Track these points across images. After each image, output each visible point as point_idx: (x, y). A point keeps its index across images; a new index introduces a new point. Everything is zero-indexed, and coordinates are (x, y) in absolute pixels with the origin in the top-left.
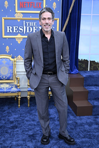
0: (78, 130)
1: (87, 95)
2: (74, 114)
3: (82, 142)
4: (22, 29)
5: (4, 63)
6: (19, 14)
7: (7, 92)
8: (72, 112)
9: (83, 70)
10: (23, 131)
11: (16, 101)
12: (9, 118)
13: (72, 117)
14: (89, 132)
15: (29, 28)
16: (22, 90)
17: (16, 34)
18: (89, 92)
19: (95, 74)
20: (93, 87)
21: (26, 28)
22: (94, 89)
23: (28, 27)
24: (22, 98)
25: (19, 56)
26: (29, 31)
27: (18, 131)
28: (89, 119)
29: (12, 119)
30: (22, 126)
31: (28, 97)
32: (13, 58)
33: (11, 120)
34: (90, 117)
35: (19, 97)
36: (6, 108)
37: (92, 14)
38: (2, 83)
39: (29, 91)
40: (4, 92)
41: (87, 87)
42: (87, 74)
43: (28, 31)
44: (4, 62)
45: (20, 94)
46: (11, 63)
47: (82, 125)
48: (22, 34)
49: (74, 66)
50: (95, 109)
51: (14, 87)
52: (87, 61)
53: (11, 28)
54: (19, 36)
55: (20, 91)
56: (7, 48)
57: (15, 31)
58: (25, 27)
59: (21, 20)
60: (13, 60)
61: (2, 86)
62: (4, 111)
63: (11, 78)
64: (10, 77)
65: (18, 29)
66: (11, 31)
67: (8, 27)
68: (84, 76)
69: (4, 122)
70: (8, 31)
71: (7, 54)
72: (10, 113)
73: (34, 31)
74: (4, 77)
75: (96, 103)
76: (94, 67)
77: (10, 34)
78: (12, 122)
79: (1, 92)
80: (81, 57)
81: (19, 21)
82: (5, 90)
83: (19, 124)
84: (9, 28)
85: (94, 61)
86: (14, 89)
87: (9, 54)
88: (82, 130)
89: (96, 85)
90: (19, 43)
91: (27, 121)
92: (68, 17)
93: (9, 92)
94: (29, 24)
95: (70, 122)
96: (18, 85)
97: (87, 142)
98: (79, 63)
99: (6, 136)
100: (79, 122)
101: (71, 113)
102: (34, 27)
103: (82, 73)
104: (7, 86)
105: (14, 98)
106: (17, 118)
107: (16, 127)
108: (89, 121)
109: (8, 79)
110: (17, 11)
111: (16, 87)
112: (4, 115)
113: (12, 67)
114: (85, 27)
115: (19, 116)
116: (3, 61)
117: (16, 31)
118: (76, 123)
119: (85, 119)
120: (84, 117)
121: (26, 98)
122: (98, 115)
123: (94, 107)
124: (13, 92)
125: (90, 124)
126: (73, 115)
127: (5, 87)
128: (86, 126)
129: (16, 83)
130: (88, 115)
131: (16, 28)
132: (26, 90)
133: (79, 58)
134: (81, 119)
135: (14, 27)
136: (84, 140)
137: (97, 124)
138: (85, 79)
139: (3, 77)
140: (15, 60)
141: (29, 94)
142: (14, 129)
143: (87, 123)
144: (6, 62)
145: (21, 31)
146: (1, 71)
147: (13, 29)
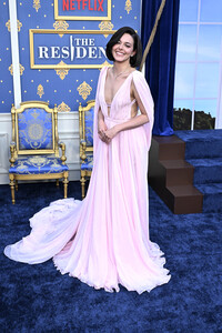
0: (179, 239)
1: (192, 176)
2: (169, 211)
4: (67, 53)
5: (35, 117)
6: (61, 23)
7: (42, 172)
8: (165, 207)
9: (181, 129)
11: (58, 189)
13: (165, 217)
15: (81, 50)
16: (70, 168)
17: (56, 61)
18: (196, 169)
19: (204, 136)
20: (201, 160)
21: (76, 50)
22: (203, 163)
23: (78, 49)
24: (70, 183)
25: (63, 104)
26: (82, 54)
28: (197, 218)
31: (83, 180)
32: (51, 107)
34: (198, 215)
35: (66, 181)
36: (41, 201)
37: (199, 23)
38: (32, 156)
39: (83, 169)
40: (37, 172)
41: (190, 161)
42: (191, 137)
43: (78, 56)
44: (35, 115)
45: (66, 175)
46: (48, 117)
47: (184, 231)
48: (68, 61)
49: (165, 121)
50: (208, 200)
51: (55, 161)
53: (46, 49)
54: (62, 65)
55: (66, 170)
56: (40, 88)
57: (53, 56)
58: (72, 48)
59: (65, 34)
60: (50, 110)
61: (33, 160)
63: (48, 146)
64: (46, 144)
65: (60, 52)
66: (46, 56)
67: (41, 48)
68: (186, 140)
70: (41, 56)
71: (40, 100)
73: (90, 56)
74: (36, 144)
75: (209, 190)
76: (203, 123)
77: (44, 61)
80: (178, 105)
81: (61, 36)
82: (39, 169)
84: (44, 50)
86: (56, 166)
87: (44, 99)
88: (187, 239)
89: (208, 157)
90: (62, 78)
93: (47, 171)
94: (80, 42)
95: (163, 225)
96: (63, 158)
98: (175, 116)
100: (179, 224)
101: (162, 208)
102: (90, 49)
103: (180, 134)
104: (43, 160)
108: (197, 223)
109: (43, 148)
110: (57, 17)
111: (60, 161)
113: (50, 123)
114: (187, 49)
116: (32, 114)
117: (56, 55)
118: (175, 227)
119: (192, 220)
120: (189, 216)
121: (79, 182)
122: (213, 211)
123: (206, 196)
124: (55, 172)
125: (200, 229)
126: (167, 213)
127: (38, 162)
128: (193, 232)
129: (57, 156)
130: (195, 213)
131: (56, 49)
132: (78, 167)
133: (175, 107)
134: (182, 219)
135: (53, 48)
136: (191, 257)
137: (212, 227)
138: (188, 145)
139: (33, 143)
140: (56, 111)
141: (84, 174)
143: (195, 227)
144: (38, 114)
145: (66, 55)
146: (30, 133)
147: (49, 52)
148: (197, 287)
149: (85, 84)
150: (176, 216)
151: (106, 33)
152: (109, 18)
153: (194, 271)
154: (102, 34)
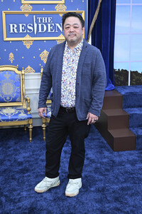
0: (116, 171)
1: (127, 121)
2: (110, 149)
3: (123, 189)
4: (32, 28)
5: (7, 78)
6: (26, 6)
7: (12, 120)
8: (107, 145)
9: (120, 85)
10: (37, 176)
11: (26, 132)
12: (17, 157)
13: (107, 154)
14: (132, 174)
15: (42, 26)
16: (33, 116)
17: (23, 35)
18: (131, 116)
19: (138, 90)
20: (135, 109)
21: (38, 26)
22: (137, 111)
23: (40, 25)
24: (34, 128)
25: (29, 67)
26: (43, 29)
27: (29, 176)
28: (131, 154)
29: (20, 158)
30: (35, 169)
31: (44, 126)
32: (19, 69)
33: (19, 160)
34: (132, 152)
35: (31, 127)
36: (12, 143)
37: (131, 4)
38: (5, 107)
40: (8, 120)
41: (127, 110)
42: (127, 91)
43: (40, 31)
44: (7, 76)
45: (31, 122)
46: (17, 77)
47: (121, 164)
48: (32, 34)
50: (140, 140)
51: (22, 112)
52: (126, 72)
53: (16, 26)
54: (28, 38)
55: (31, 118)
56: (11, 55)
57: (21, 31)
58: (35, 25)
59: (30, 14)
60: (19, 72)
61: (5, 111)
62: (9, 148)
63: (18, 99)
64: (16, 98)
65: (26, 28)
66: (16, 31)
67: (11, 25)
68: (123, 93)
69: (8, 164)
70: (12, 31)
71: (11, 64)
72: (18, 150)
73: (49, 31)
74: (8, 98)
75: (141, 132)
76: (137, 80)
77: (14, 35)
78: (21, 164)
79: (4, 120)
80: (117, 66)
81: (27, 15)
82: (10, 117)
83: (31, 165)
84: (13, 26)
85: (137, 72)
86: (23, 115)
87: (14, 64)
88: (122, 171)
89: (141, 106)
90: (28, 47)
91: (42, 161)
92: (98, 9)
93: (16, 119)
94: (41, 20)
95: (105, 160)
96: (29, 109)
97: (129, 189)
98: (115, 75)
99: (13, 183)
100: (117, 159)
101: (105, 147)
102: (49, 25)
103: (119, 89)
104: (13, 111)
105: (24, 128)
106: (28, 157)
107: (27, 170)
108: (131, 158)
109: (14, 101)
110: (23, 2)
111: (26, 111)
112: (9, 153)
113: (18, 82)
114: (123, 23)
115: (31, 153)
116: (5, 75)
117: (23, 30)
118: (113, 162)
119: (126, 156)
120: (125, 153)
121: (41, 127)
123: (138, 137)
124: (21, 120)
125: (133, 163)
126: (108, 150)
127: (9, 112)
128: (128, 166)
129: (25, 107)
131: (23, 26)
133: (115, 68)
134: (120, 156)
135: (21, 25)
136: (125, 185)
138: (125, 97)
139: (5, 98)
140: (23, 73)
141: (44, 121)
142: (24, 173)
143: (129, 162)
144: (10, 75)
145: (30, 30)
146: (3, 89)
147: (18, 28)
148: (128, 209)
149: (45, 51)
150: (116, 153)
151: (61, 13)
152: (63, 2)
153: (126, 197)
154: (58, 14)
